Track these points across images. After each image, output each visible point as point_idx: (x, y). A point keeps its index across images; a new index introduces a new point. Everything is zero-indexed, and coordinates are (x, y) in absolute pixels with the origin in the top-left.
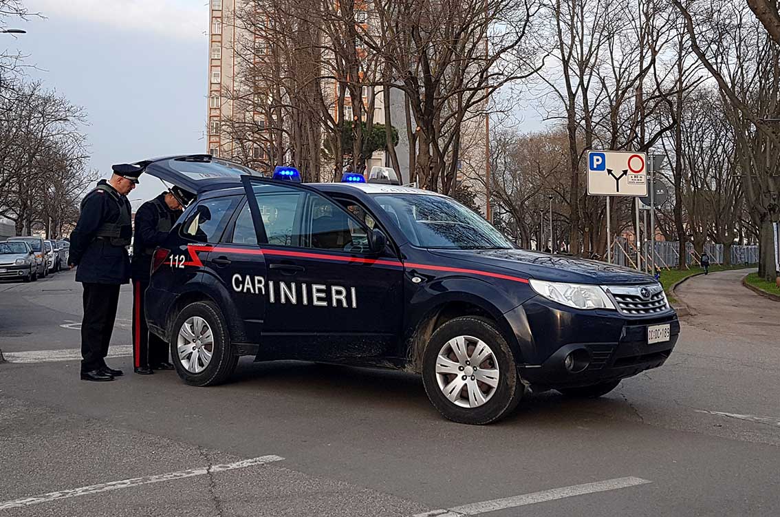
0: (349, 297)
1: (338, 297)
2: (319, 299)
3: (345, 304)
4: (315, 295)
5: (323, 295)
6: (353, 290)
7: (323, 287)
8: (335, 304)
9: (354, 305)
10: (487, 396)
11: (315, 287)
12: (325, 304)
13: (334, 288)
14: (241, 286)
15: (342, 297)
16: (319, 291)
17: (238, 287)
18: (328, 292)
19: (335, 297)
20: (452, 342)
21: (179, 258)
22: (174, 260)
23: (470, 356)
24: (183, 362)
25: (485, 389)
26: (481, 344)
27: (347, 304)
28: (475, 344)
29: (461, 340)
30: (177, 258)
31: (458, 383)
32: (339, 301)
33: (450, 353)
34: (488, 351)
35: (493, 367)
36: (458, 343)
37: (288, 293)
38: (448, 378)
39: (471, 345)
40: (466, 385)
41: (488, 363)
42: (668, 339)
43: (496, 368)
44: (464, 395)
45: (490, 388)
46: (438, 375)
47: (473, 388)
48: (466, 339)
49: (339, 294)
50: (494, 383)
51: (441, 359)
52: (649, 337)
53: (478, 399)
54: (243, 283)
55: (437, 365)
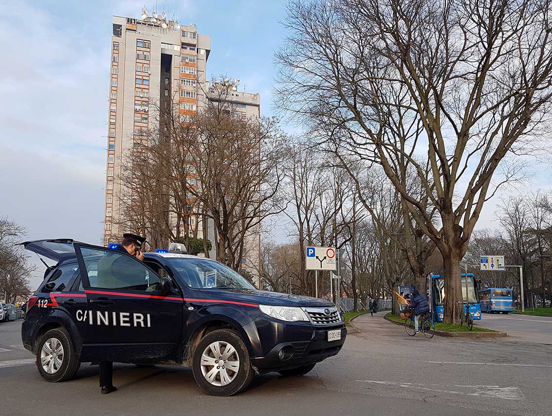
0: (145, 321)
1: (138, 320)
2: (124, 322)
3: (142, 325)
4: (122, 319)
5: (127, 319)
6: (148, 316)
7: (128, 314)
8: (135, 325)
9: (149, 325)
10: (232, 378)
11: (122, 314)
12: (129, 325)
13: (135, 315)
14: (82, 317)
15: (141, 320)
16: (124, 316)
17: (80, 318)
18: (131, 317)
19: (135, 320)
20: (211, 346)
21: (44, 301)
22: (41, 303)
23: (222, 354)
24: (44, 367)
25: (231, 373)
26: (229, 346)
27: (144, 324)
28: (225, 346)
29: (216, 344)
30: (43, 301)
31: (214, 371)
32: (139, 323)
33: (210, 353)
34: (233, 350)
35: (236, 359)
36: (215, 346)
37: (102, 318)
38: (208, 368)
39: (223, 346)
40: (219, 372)
41: (233, 357)
42: (340, 338)
43: (237, 360)
44: (218, 378)
45: (234, 373)
46: (202, 367)
47: (224, 374)
48: (220, 343)
49: (138, 319)
50: (236, 370)
51: (204, 356)
52: (329, 337)
53: (227, 380)
54: (83, 315)
55: (202, 360)
